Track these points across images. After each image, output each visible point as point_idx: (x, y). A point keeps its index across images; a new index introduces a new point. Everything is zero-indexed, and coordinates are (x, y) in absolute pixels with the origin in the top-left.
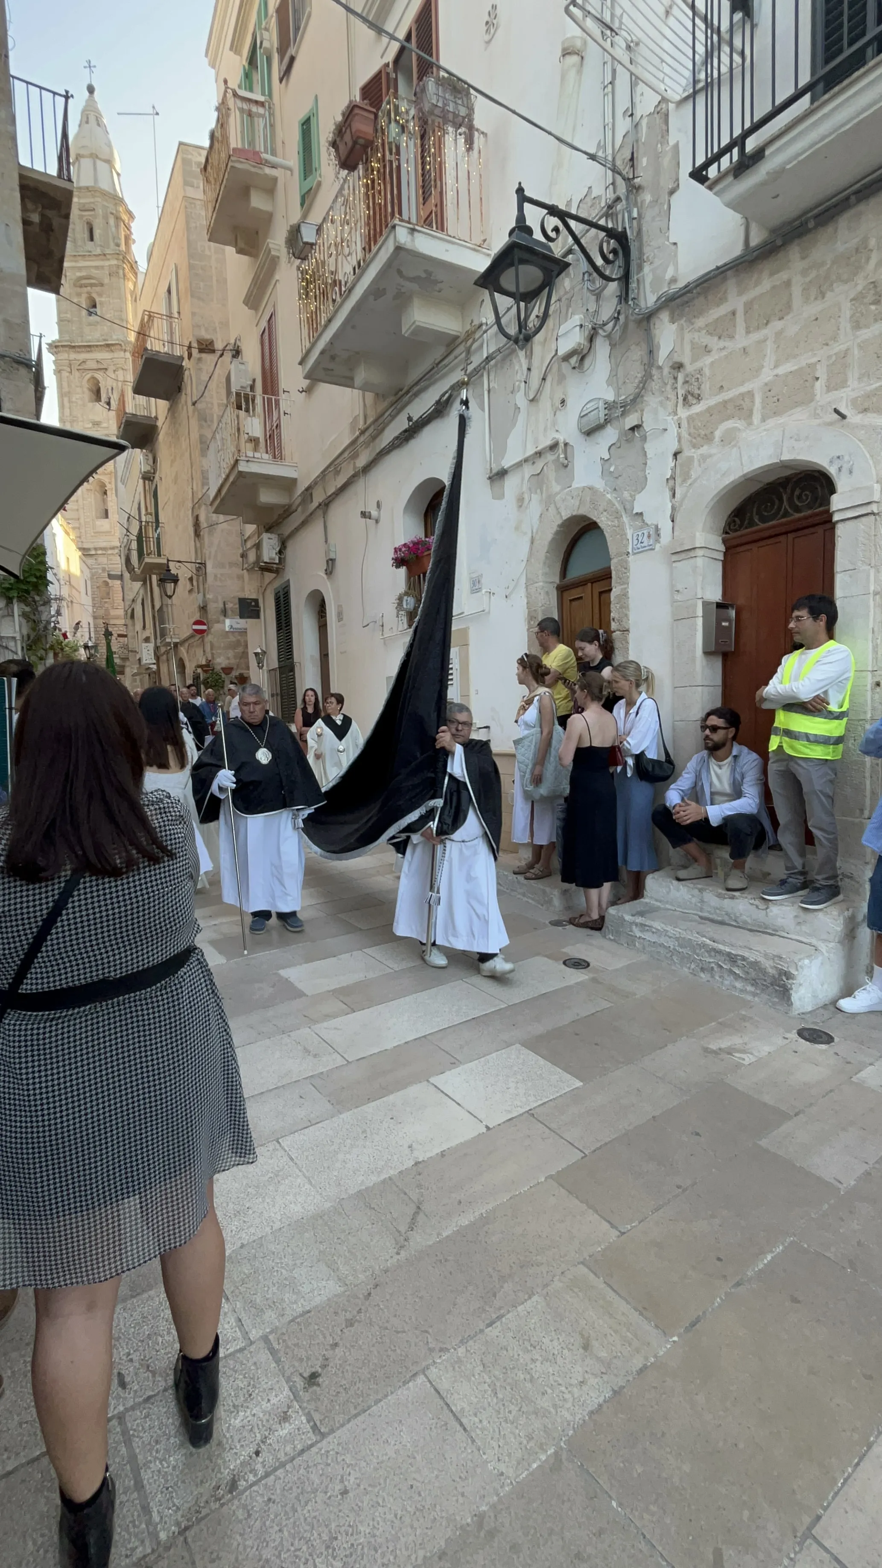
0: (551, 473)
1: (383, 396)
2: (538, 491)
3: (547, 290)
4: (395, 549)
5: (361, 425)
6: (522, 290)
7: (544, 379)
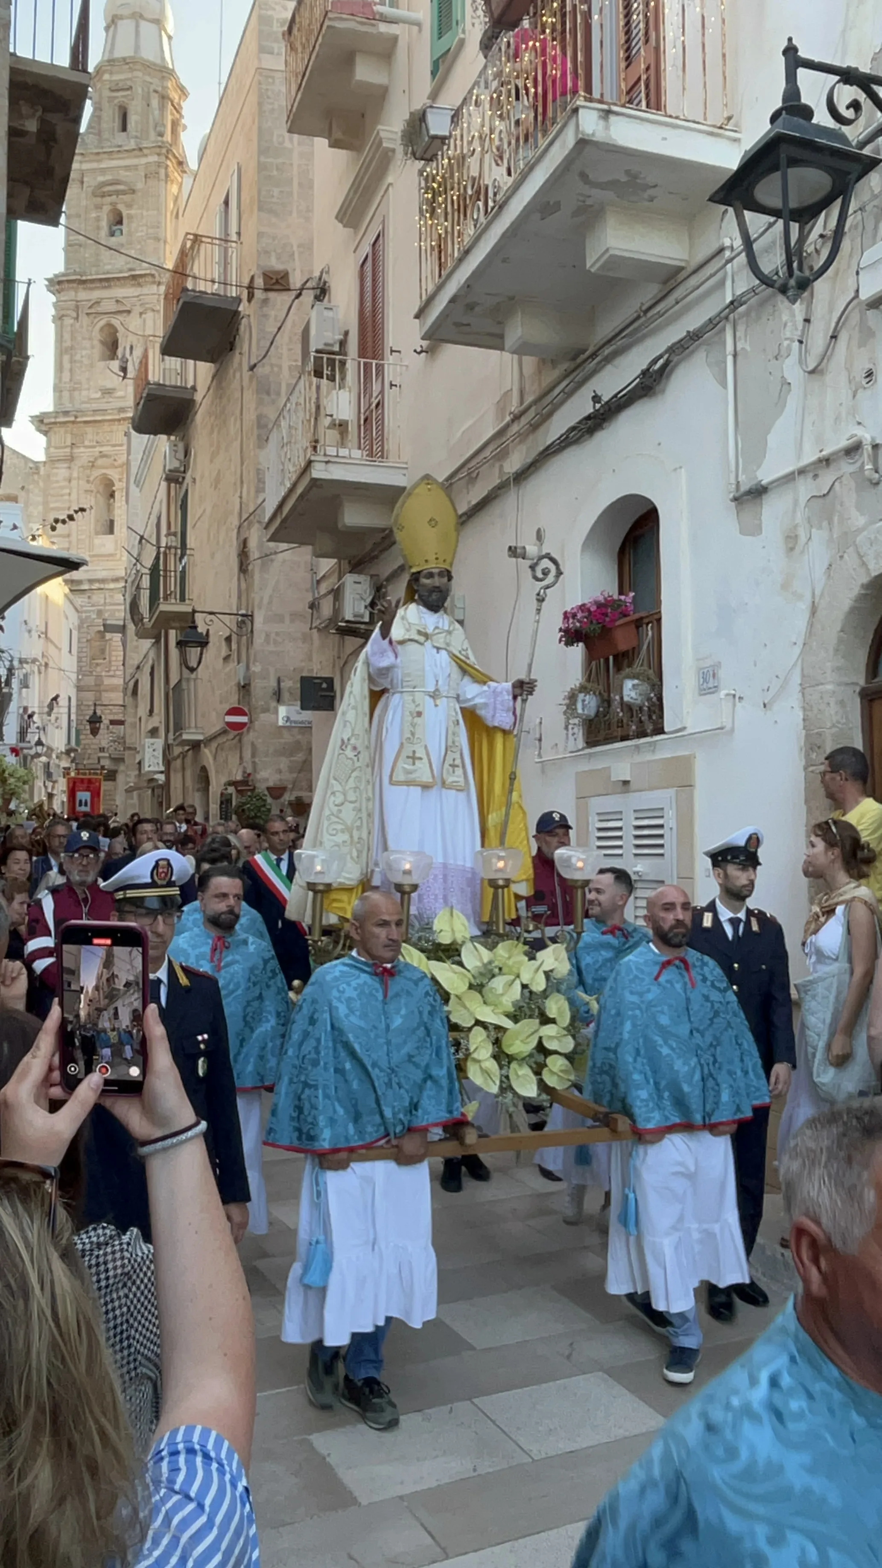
0: (848, 494)
1: (552, 361)
2: (825, 524)
3: (839, 201)
4: (565, 614)
5: (514, 406)
6: (793, 204)
7: (834, 337)
